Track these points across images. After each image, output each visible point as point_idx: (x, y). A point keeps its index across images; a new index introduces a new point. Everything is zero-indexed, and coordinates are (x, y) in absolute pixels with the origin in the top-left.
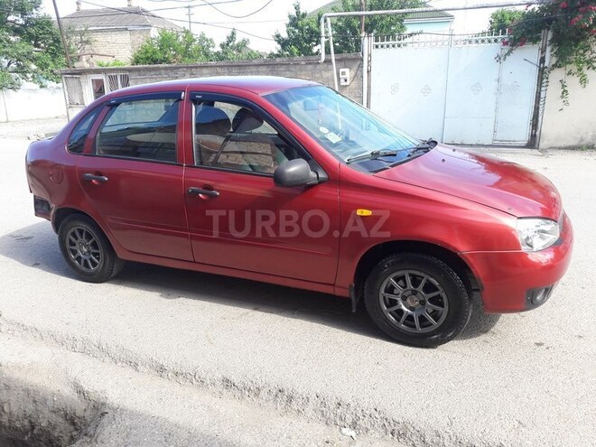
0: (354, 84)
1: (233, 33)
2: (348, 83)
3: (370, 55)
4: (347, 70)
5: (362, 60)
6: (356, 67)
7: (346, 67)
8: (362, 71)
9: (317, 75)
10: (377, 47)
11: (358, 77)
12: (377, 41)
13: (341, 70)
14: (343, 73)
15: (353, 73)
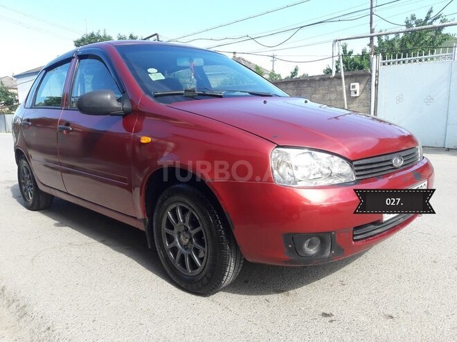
0: (363, 96)
1: (296, 70)
2: (358, 94)
3: (377, 71)
4: (357, 85)
5: (371, 75)
6: (364, 82)
7: (356, 82)
8: (370, 85)
9: (332, 89)
10: (384, 64)
11: (367, 90)
12: (384, 59)
13: (352, 84)
14: (354, 87)
15: (363, 86)
